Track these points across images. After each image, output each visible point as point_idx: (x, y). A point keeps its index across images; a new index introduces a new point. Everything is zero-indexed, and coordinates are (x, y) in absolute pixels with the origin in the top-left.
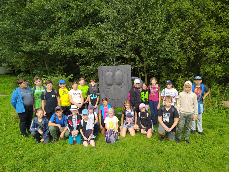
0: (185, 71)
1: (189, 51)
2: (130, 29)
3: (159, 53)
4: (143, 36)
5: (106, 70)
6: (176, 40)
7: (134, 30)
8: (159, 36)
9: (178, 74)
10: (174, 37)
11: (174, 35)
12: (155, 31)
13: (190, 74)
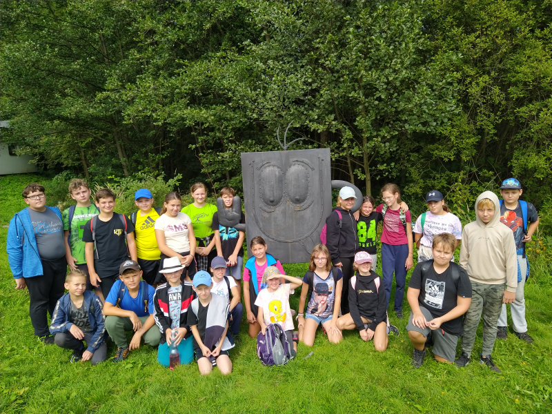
0: (472, 166)
1: (484, 114)
2: (327, 56)
3: (404, 117)
4: (363, 72)
5: (263, 161)
6: (451, 84)
7: (339, 57)
8: (404, 73)
9: (454, 175)
10: (443, 76)
11: (445, 70)
12: (394, 61)
13: (486, 173)
